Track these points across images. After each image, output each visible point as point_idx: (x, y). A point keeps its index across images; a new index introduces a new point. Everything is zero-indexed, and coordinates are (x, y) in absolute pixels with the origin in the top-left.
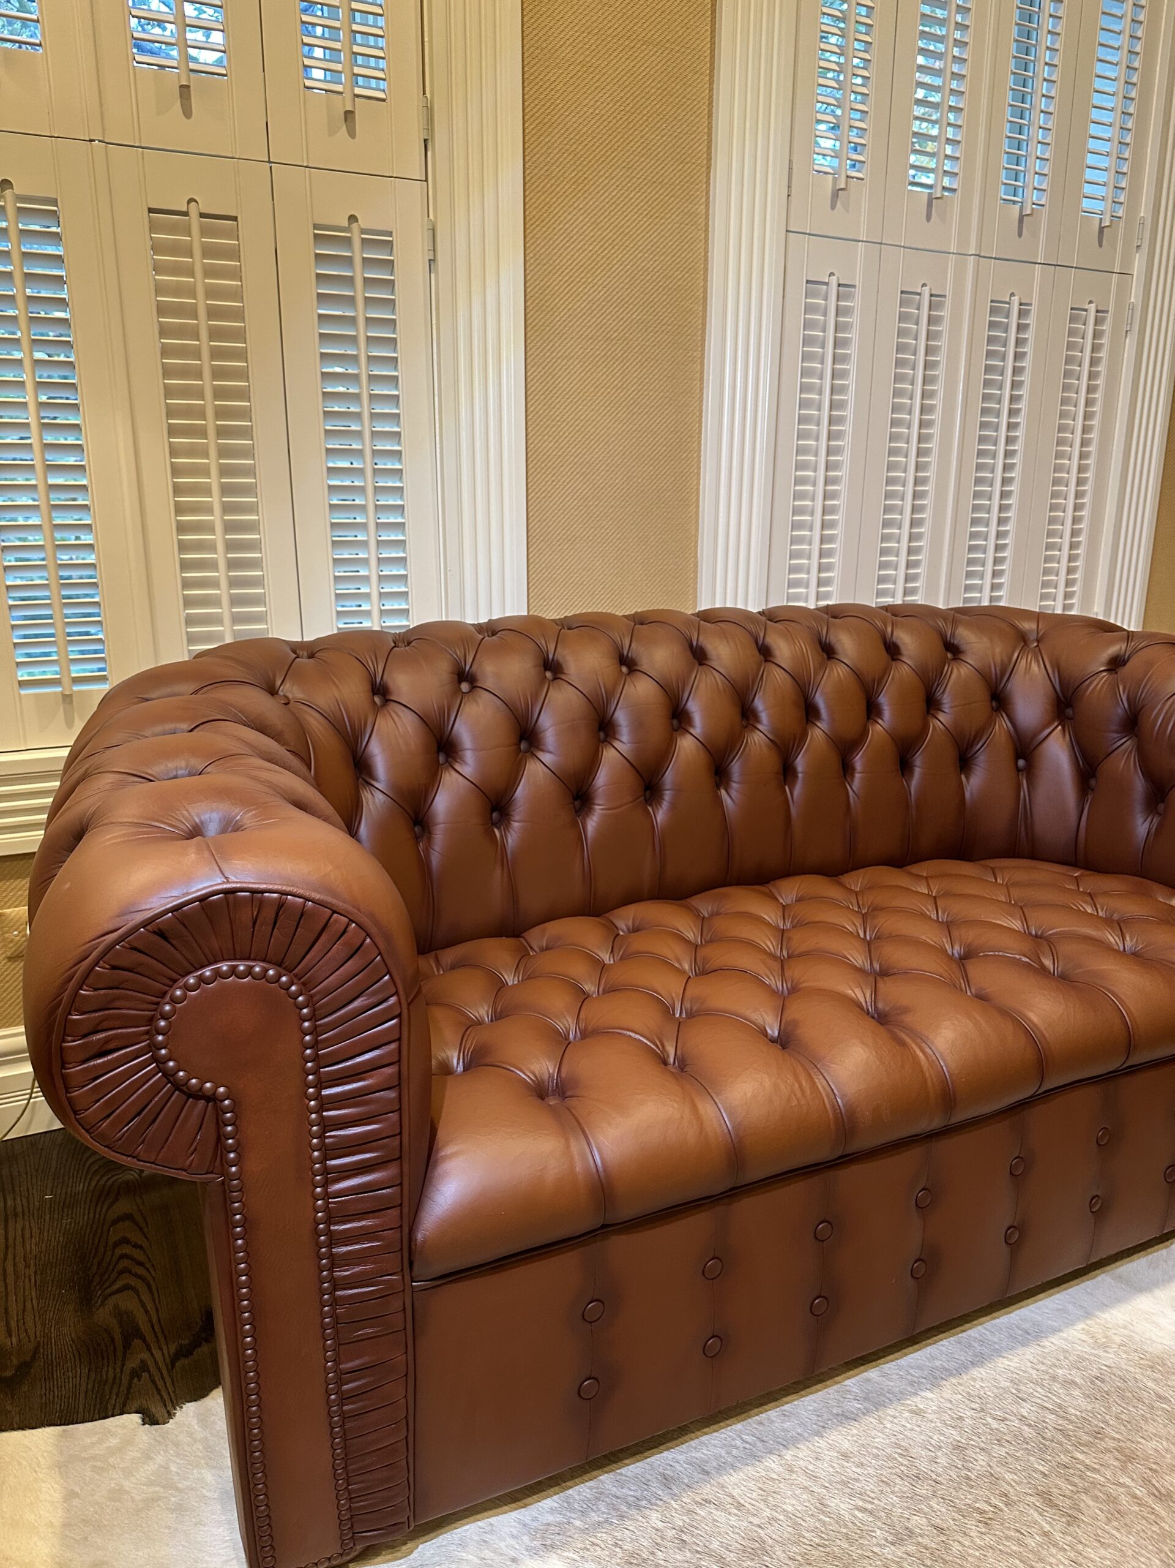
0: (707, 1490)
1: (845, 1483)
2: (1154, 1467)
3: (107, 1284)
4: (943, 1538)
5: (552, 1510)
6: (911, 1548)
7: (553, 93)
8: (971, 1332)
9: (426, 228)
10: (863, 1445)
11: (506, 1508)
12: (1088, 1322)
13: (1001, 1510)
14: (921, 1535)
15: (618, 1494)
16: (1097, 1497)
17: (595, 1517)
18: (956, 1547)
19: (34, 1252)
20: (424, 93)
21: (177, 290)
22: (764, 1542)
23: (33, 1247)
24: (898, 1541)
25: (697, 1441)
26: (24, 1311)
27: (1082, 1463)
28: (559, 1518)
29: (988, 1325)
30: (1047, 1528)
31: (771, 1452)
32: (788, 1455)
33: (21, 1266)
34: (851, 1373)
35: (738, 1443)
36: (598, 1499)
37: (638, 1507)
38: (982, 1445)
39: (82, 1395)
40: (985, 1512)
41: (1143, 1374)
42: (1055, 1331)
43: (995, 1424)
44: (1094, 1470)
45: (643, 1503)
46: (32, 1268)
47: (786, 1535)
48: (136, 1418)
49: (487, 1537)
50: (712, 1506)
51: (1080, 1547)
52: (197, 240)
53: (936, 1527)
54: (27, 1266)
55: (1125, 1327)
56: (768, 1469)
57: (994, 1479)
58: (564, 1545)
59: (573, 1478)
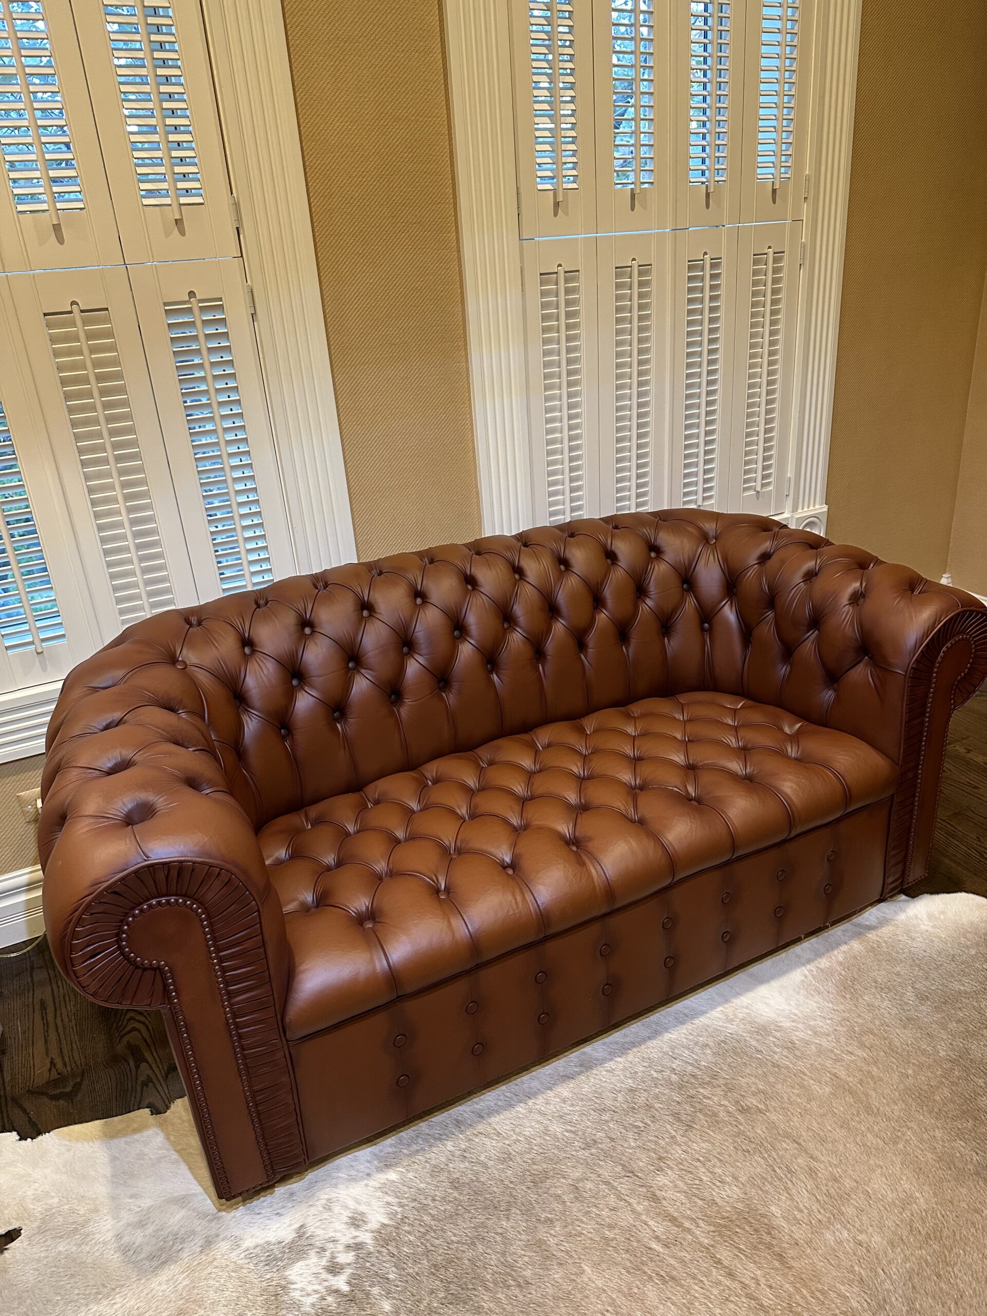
0: (480, 1127)
1: (561, 1117)
2: (743, 1093)
3: (121, 1029)
4: (613, 1144)
5: (391, 1145)
6: (594, 1151)
7: (329, 172)
8: (651, 1018)
9: (246, 291)
10: (575, 1094)
11: (364, 1146)
12: (725, 1006)
13: (649, 1126)
14: (600, 1143)
15: (430, 1133)
16: (706, 1114)
17: (415, 1147)
18: (620, 1148)
19: (73, 1011)
20: (232, 194)
21: (73, 366)
22: (510, 1154)
23: (72, 1008)
24: (587, 1147)
25: (477, 1099)
26: (72, 1050)
27: (702, 1094)
28: (395, 1149)
29: (663, 1013)
30: (674, 1133)
31: (521, 1102)
32: (530, 1103)
33: (66, 1020)
34: (575, 1049)
35: (502, 1098)
36: (418, 1137)
37: (440, 1139)
38: (645, 1088)
39: (114, 1100)
40: (640, 1127)
41: (751, 1038)
42: (703, 1013)
43: (655, 1075)
44: (709, 1098)
45: (444, 1137)
46: (74, 1022)
47: (524, 1149)
48: (147, 1111)
49: (353, 1164)
50: (483, 1136)
51: (690, 1143)
52: (80, 329)
53: (610, 1138)
54: (70, 1021)
55: (747, 1008)
56: (518, 1112)
57: (649, 1107)
58: (396, 1165)
59: (404, 1126)
